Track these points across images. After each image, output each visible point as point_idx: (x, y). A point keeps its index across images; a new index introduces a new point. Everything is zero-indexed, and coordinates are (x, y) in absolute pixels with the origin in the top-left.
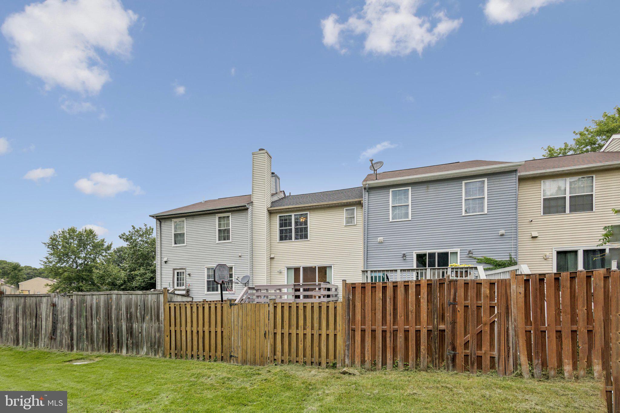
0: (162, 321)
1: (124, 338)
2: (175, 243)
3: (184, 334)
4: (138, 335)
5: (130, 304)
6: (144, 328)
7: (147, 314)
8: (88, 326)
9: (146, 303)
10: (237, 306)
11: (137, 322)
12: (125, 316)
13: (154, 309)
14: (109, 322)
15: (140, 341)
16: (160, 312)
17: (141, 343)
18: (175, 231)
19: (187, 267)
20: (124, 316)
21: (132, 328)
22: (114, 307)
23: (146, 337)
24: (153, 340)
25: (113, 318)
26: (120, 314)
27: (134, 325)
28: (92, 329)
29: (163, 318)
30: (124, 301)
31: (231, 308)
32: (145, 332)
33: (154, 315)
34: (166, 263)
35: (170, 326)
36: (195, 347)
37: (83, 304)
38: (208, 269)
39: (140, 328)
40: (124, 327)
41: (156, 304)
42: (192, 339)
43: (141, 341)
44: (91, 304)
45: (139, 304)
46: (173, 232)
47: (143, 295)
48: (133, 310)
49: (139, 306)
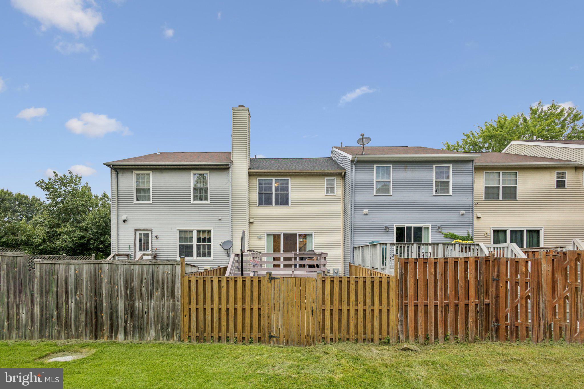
0: (178, 298)
1: (120, 320)
2: (137, 200)
3: (208, 312)
4: (143, 315)
5: (132, 276)
6: (152, 307)
7: (157, 289)
8: (60, 305)
9: (155, 275)
10: (279, 280)
11: (142, 300)
12: (123, 292)
13: (167, 283)
14: (96, 301)
15: (145, 323)
16: (176, 287)
17: (146, 325)
18: (137, 185)
19: (153, 228)
20: (121, 291)
21: (133, 307)
22: (105, 280)
23: (154, 317)
24: (165, 321)
25: (104, 295)
26: (116, 289)
27: (137, 304)
28: (67, 309)
29: (180, 294)
30: (122, 273)
31: (270, 282)
32: (152, 312)
33: (167, 291)
34: (124, 222)
35: (190, 303)
36: (224, 328)
37: (52, 275)
38: (180, 231)
39: (146, 307)
40: (121, 306)
41: (170, 277)
42: (220, 319)
43: (147, 323)
44: (66, 276)
45: (145, 276)
46: (135, 187)
47: (151, 266)
48: (136, 284)
49: (145, 279)
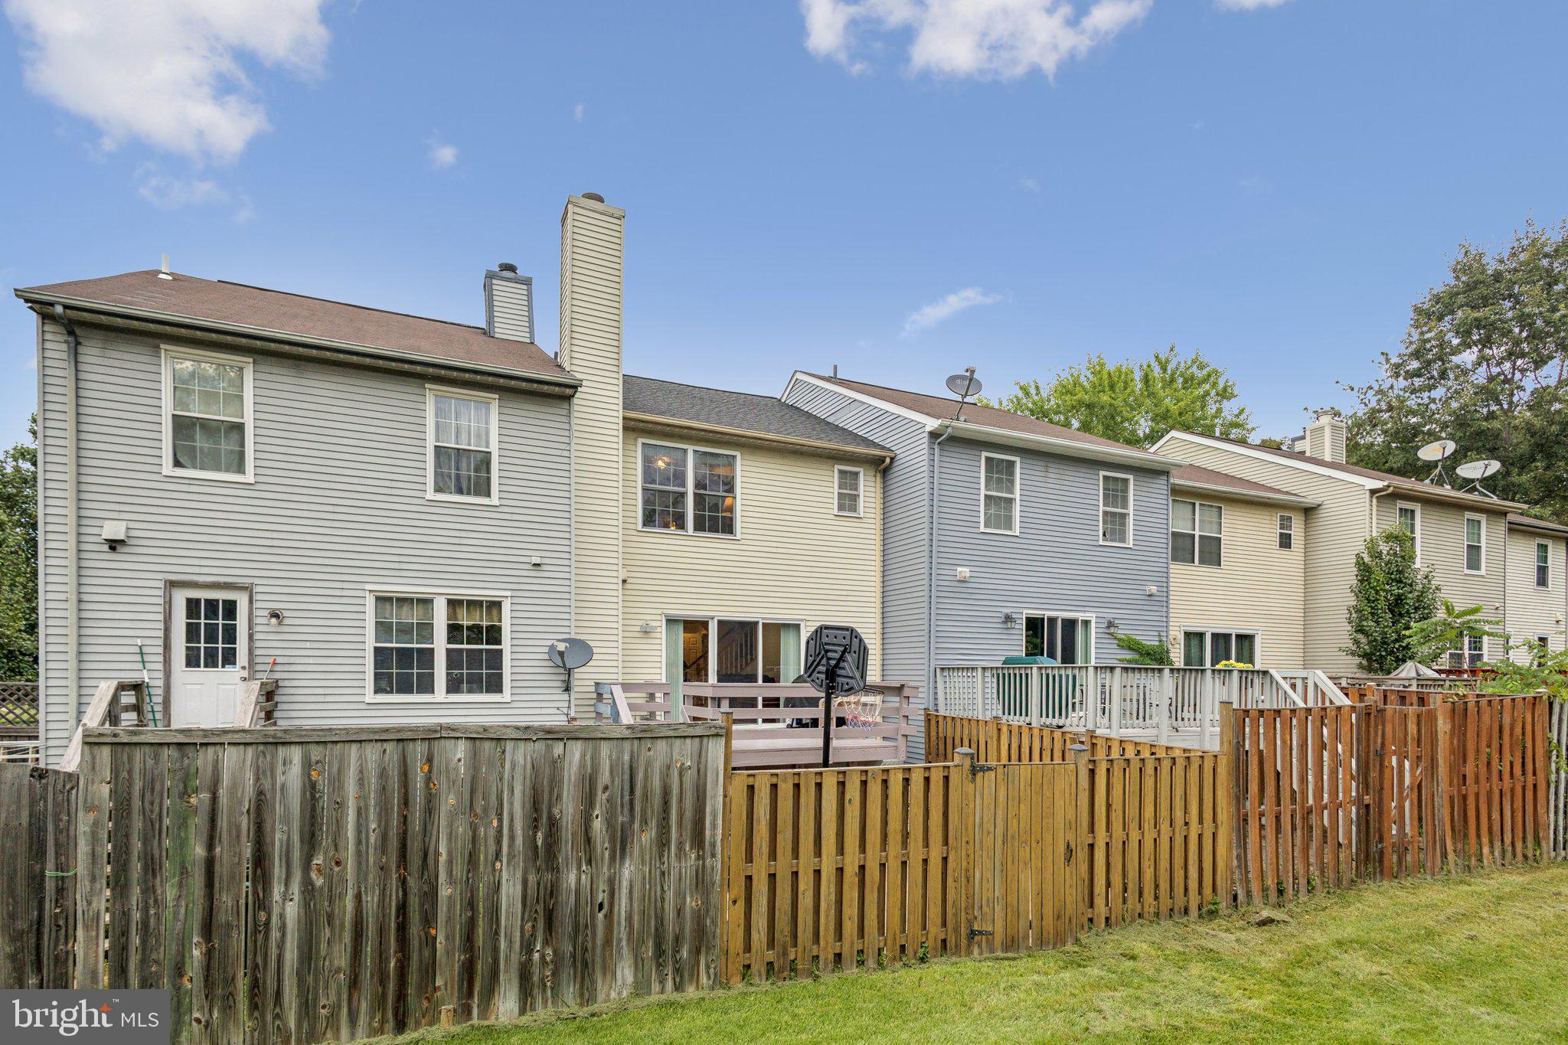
0: (713, 845)
1: (503, 945)
3: (805, 884)
4: (593, 917)
5: (555, 781)
6: (625, 884)
7: (644, 821)
8: (221, 917)
9: (640, 776)
10: (993, 774)
11: (589, 862)
12: (519, 841)
13: (681, 800)
14: (403, 882)
15: (599, 942)
16: (708, 810)
17: (604, 949)
20: (512, 838)
21: (553, 891)
22: (449, 801)
23: (629, 918)
24: (671, 928)
25: (443, 859)
26: (492, 833)
27: (571, 878)
28: (259, 931)
29: (720, 831)
30: (519, 771)
31: (974, 780)
32: (624, 901)
33: (680, 824)
35: (749, 858)
36: (850, 927)
37: (185, 794)
39: (602, 886)
40: (510, 891)
41: (690, 777)
42: (839, 902)
43: (608, 941)
44: (260, 793)
45: (605, 777)
47: (627, 745)
48: (568, 809)
49: (606, 788)
